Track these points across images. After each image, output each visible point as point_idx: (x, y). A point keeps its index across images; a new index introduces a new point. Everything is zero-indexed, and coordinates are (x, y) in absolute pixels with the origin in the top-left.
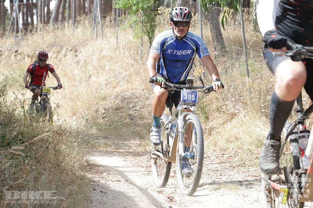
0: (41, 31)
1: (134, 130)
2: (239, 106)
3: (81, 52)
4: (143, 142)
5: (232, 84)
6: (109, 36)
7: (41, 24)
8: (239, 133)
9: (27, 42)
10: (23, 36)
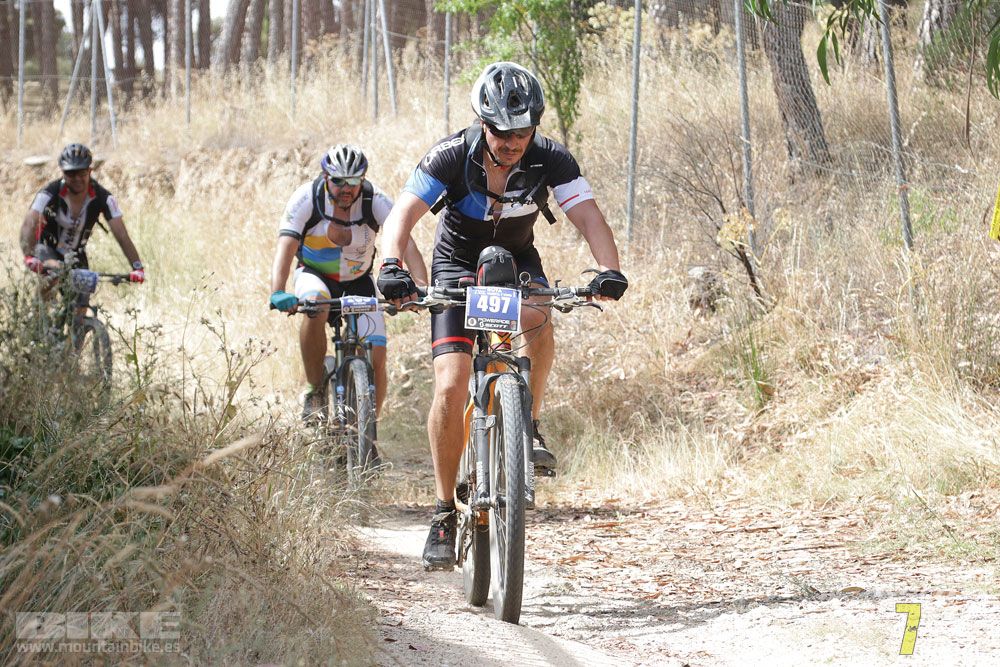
0: (183, 95)
2: (879, 349)
6: (418, 108)
7: (181, 70)
8: (879, 443)
9: (133, 133)
10: (122, 111)
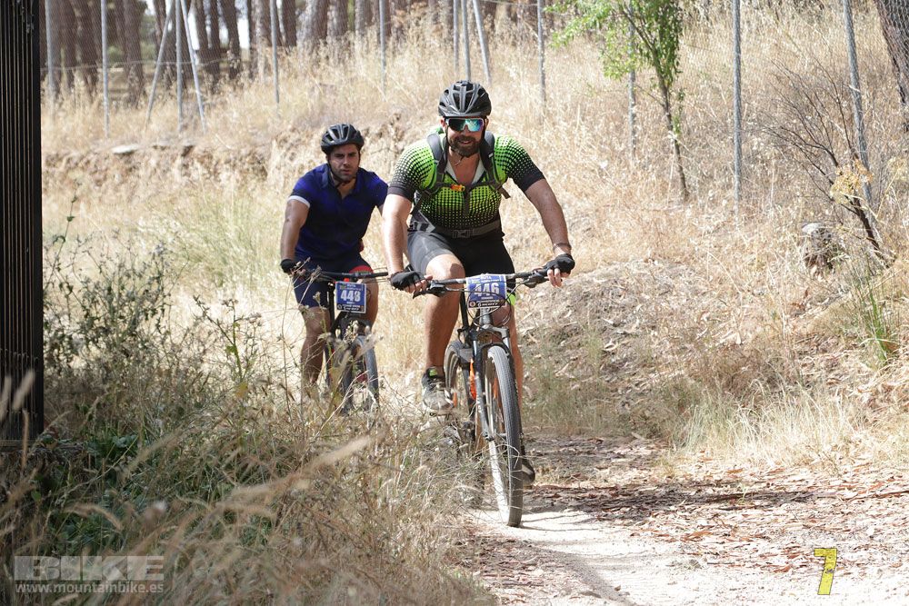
0: (271, 73)
1: (626, 406)
4: (663, 450)
6: (513, 75)
7: (267, 48)
9: (221, 116)
10: (209, 94)
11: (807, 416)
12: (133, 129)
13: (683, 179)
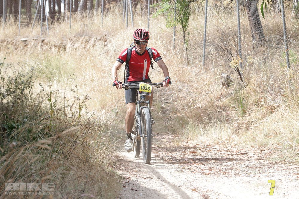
0: (69, 20)
1: (167, 124)
2: (279, 99)
3: (110, 42)
4: (176, 137)
5: (272, 76)
6: (140, 24)
7: (68, 12)
8: (279, 128)
9: (54, 31)
10: (50, 25)
11: (219, 130)
12: (27, 34)
13: (188, 58)
